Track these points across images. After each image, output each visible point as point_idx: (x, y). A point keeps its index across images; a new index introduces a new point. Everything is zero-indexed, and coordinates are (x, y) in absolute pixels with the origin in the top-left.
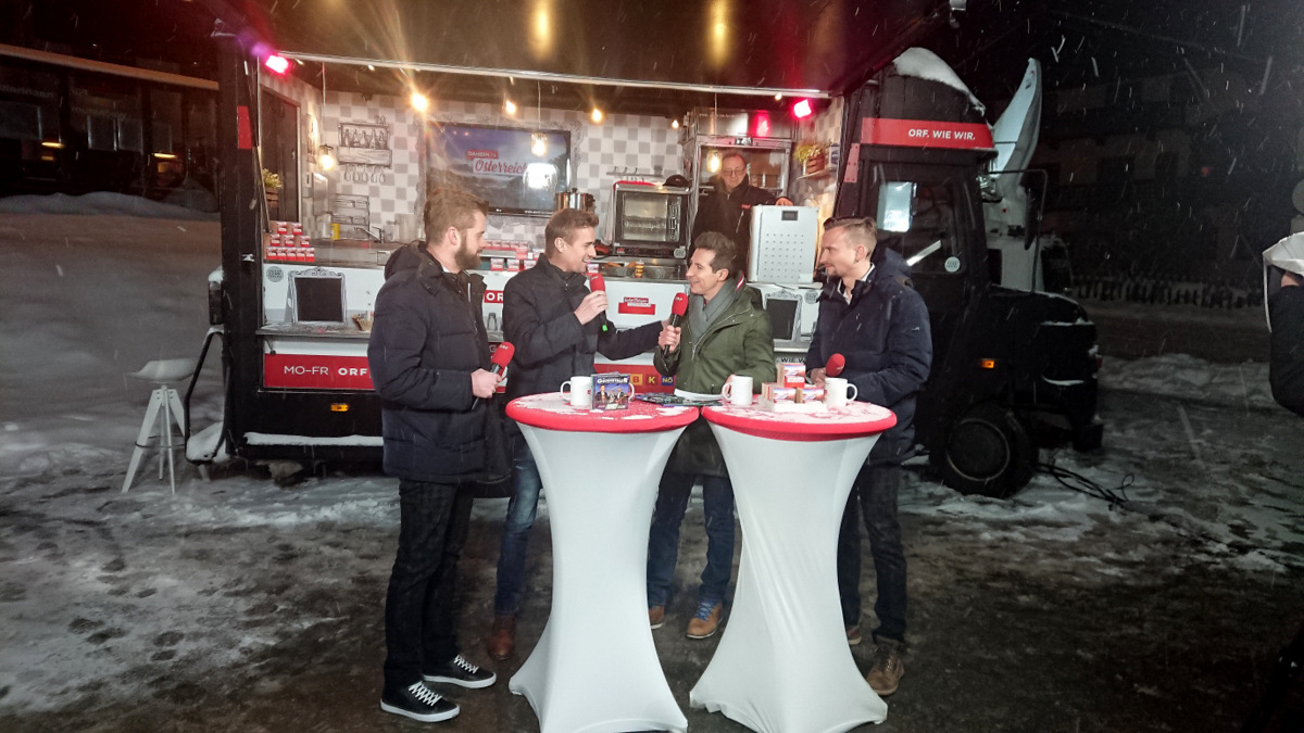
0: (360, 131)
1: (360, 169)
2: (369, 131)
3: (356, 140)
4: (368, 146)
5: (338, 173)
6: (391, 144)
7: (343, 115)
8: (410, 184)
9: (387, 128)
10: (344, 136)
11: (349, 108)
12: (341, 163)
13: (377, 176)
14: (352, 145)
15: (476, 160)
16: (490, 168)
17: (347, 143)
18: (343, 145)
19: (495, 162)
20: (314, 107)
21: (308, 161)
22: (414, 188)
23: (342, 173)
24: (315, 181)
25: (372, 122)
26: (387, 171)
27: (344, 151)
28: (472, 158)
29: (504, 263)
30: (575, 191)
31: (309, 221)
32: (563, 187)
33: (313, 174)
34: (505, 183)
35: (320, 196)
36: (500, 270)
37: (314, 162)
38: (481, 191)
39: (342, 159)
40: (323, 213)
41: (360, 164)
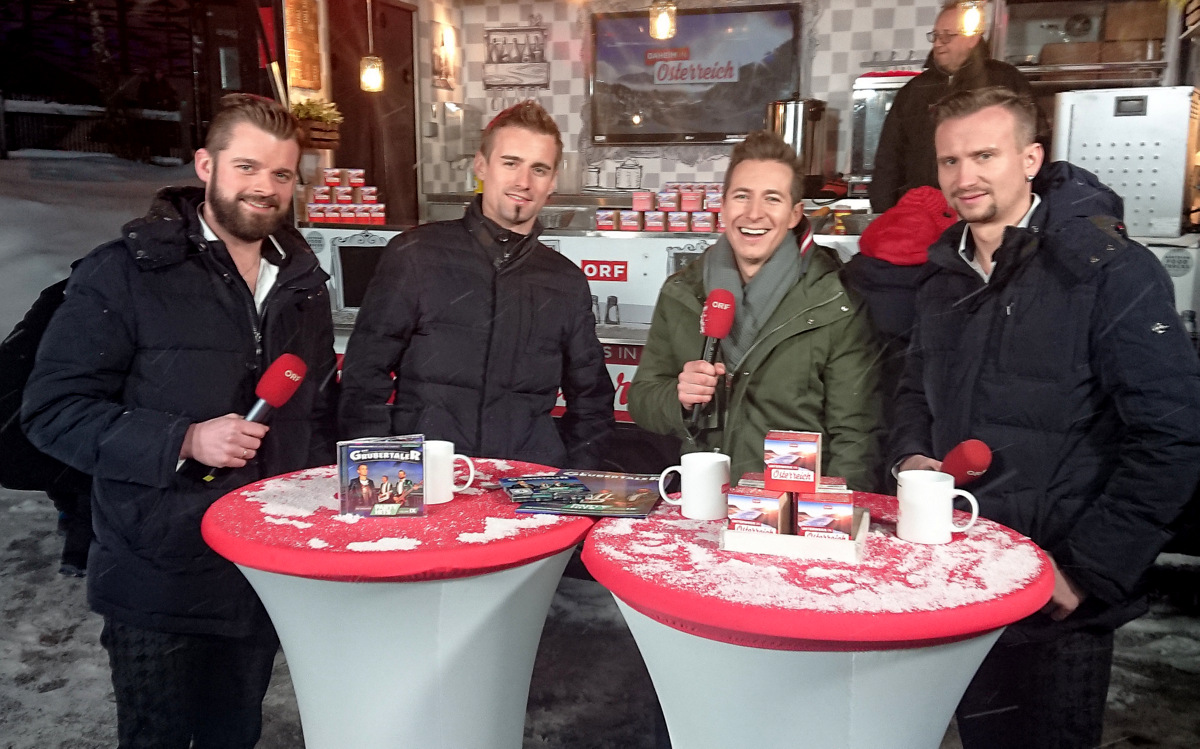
0: (510, 38)
1: (512, 94)
2: (521, 38)
3: (506, 53)
4: (519, 60)
5: (483, 100)
6: (549, 54)
7: (489, 20)
8: (573, 110)
9: (543, 30)
10: (492, 47)
11: (497, 8)
12: (488, 87)
14: (500, 60)
15: (659, 64)
16: (681, 74)
17: (494, 58)
18: (490, 61)
19: (686, 64)
20: (449, 12)
21: (434, 86)
22: (578, 115)
23: (490, 100)
24: (448, 115)
25: (525, 24)
26: (543, 93)
27: (491, 69)
28: (652, 62)
29: (615, 219)
30: (796, 98)
31: (437, 169)
32: (786, 93)
33: (444, 104)
34: (699, 95)
35: (454, 133)
36: (609, 229)
37: (448, 87)
38: (665, 110)
39: (488, 82)
40: (459, 158)
41: (511, 86)
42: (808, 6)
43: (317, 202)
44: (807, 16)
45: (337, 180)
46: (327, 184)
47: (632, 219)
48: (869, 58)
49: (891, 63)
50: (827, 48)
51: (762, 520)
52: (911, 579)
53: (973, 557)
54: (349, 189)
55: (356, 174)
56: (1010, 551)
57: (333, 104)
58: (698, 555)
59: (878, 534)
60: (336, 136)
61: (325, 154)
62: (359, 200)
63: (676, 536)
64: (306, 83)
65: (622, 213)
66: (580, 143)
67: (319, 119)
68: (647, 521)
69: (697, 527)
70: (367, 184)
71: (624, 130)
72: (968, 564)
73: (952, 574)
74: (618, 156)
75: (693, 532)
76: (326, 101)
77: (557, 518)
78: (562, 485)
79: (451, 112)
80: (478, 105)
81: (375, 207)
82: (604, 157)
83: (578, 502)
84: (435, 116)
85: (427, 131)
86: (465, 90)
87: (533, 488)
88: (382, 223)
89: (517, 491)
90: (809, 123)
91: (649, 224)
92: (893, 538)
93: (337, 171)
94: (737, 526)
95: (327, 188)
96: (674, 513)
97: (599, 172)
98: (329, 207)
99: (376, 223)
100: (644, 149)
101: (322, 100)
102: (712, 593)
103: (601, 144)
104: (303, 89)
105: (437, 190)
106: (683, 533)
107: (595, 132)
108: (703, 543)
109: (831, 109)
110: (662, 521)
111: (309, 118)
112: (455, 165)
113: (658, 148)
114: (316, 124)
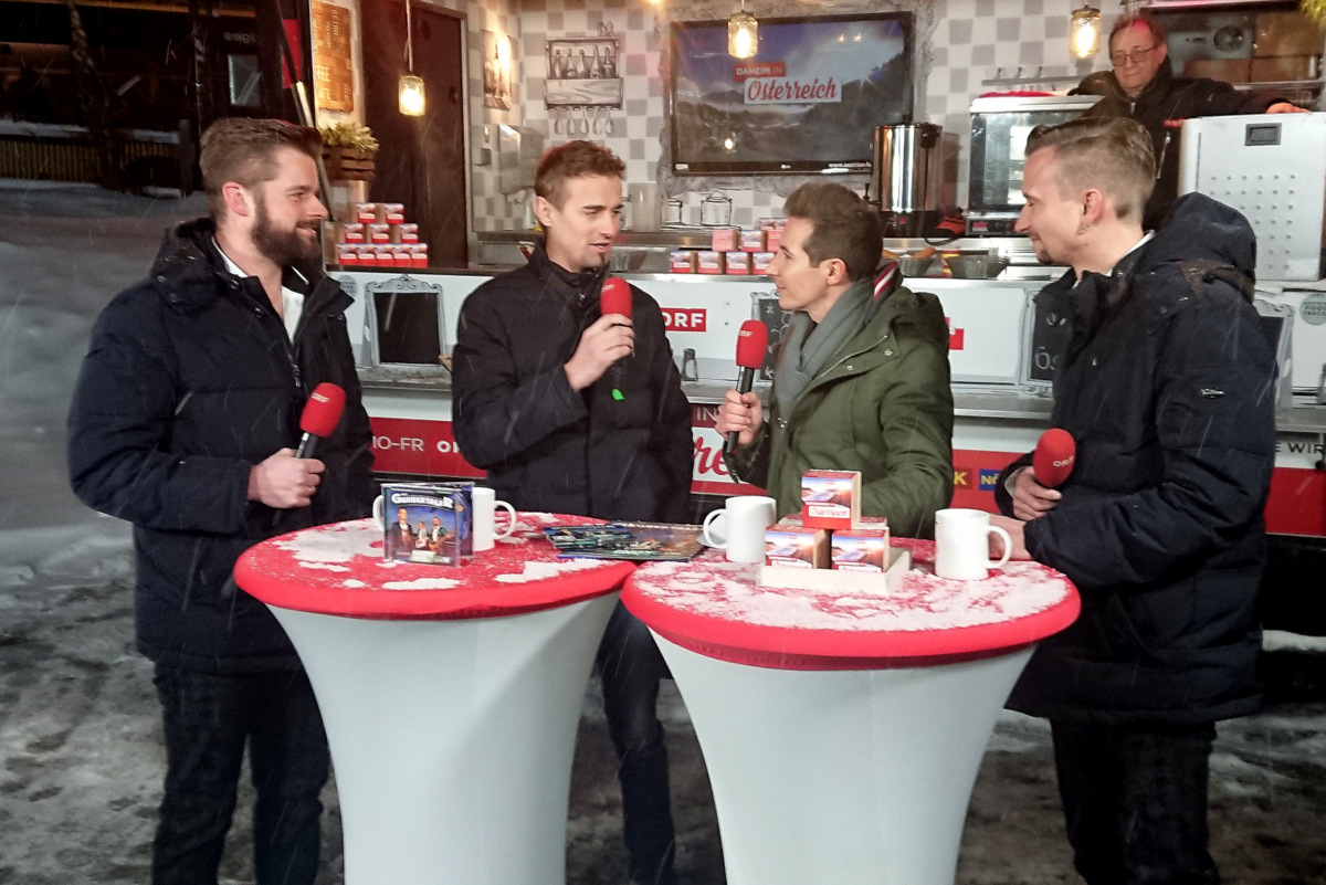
0: (576, 50)
1: (578, 114)
2: (589, 50)
3: (571, 66)
4: (587, 75)
5: (545, 122)
6: (621, 69)
7: (551, 27)
8: (650, 134)
9: (614, 41)
10: (554, 60)
11: (560, 15)
12: (550, 106)
13: (603, 124)
14: (564, 75)
15: (749, 81)
16: (774, 93)
17: (558, 73)
18: (552, 76)
19: (780, 81)
20: (503, 20)
21: (486, 106)
22: (656, 140)
23: (552, 122)
24: (503, 138)
25: (594, 34)
26: (615, 114)
27: (553, 86)
28: (742, 79)
29: (692, 260)
30: (907, 120)
31: (490, 203)
32: (897, 115)
33: (498, 128)
34: (795, 117)
35: (510, 161)
36: (685, 271)
37: (503, 107)
38: (757, 134)
39: (550, 101)
40: (515, 190)
41: (576, 106)
42: (922, 14)
43: (348, 241)
44: (920, 27)
45: (372, 216)
46: (360, 221)
47: (712, 261)
48: (992, 76)
49: (1017, 81)
50: (944, 62)
51: (798, 556)
52: (933, 607)
53: (1003, 589)
54: (386, 226)
55: (394, 210)
56: (1042, 584)
57: (367, 129)
58: (734, 590)
59: (917, 572)
60: (372, 165)
61: (357, 186)
62: (398, 239)
63: (716, 575)
64: (336, 105)
65: (700, 254)
66: (659, 173)
67: (351, 146)
68: (690, 564)
69: (738, 568)
70: (407, 221)
71: (711, 158)
72: (995, 594)
73: (976, 602)
74: (703, 187)
75: (734, 573)
76: (359, 125)
77: (600, 562)
78: (608, 533)
79: (507, 136)
80: (539, 128)
81: (416, 247)
82: (686, 189)
83: (622, 548)
84: (487, 141)
85: (477, 158)
86: (523, 110)
87: (578, 536)
88: (425, 266)
89: (560, 538)
90: (923, 151)
91: (731, 266)
92: (930, 576)
93: (372, 206)
94: (773, 562)
95: (360, 226)
96: (719, 558)
97: (681, 206)
98: (362, 247)
99: (417, 266)
100: (733, 180)
101: (354, 124)
102: (740, 618)
103: (683, 174)
104: (332, 111)
105: (490, 227)
106: (723, 573)
107: (675, 161)
108: (742, 581)
109: (947, 134)
110: (706, 564)
111: (340, 145)
112: (511, 198)
113: (750, 179)
114: (348, 152)
